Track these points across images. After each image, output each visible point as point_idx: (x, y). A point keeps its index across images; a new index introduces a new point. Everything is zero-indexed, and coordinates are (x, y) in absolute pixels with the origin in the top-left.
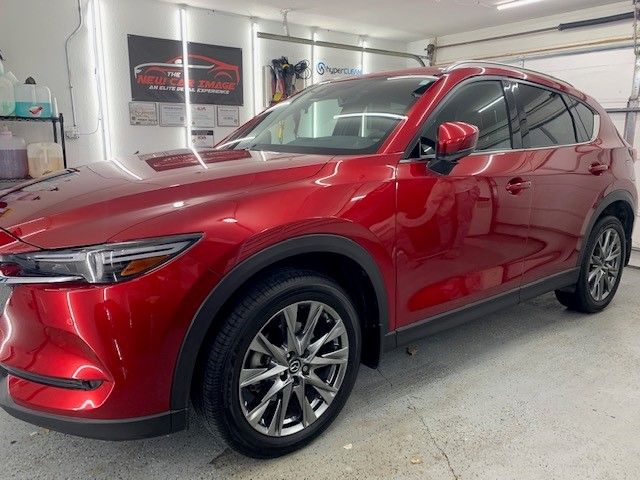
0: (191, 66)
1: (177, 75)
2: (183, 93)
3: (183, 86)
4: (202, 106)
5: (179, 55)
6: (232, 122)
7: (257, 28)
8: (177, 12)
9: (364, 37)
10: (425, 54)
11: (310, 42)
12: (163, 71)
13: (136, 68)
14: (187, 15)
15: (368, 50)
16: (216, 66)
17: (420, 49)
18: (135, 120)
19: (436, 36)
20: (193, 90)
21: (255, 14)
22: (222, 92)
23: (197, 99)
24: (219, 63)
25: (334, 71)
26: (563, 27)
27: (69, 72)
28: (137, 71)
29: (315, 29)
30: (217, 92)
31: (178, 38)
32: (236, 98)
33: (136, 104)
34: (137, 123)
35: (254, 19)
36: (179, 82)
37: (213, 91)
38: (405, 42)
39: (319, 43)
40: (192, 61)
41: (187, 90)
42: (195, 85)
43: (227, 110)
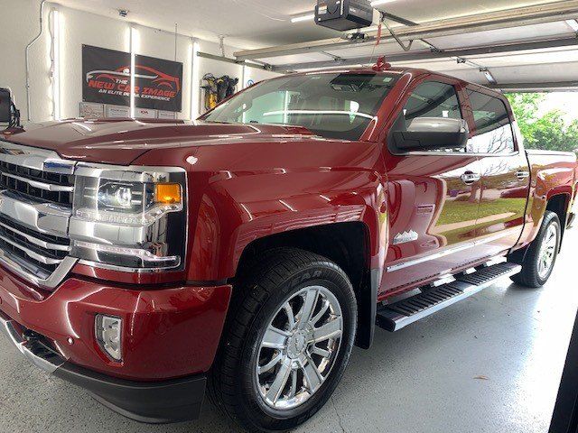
0: (137, 76)
1: (125, 82)
2: (129, 97)
3: (129, 92)
4: (145, 110)
5: (128, 65)
7: (198, 48)
8: (127, 29)
11: (242, 63)
13: (88, 74)
14: (136, 33)
16: (159, 77)
18: (84, 115)
20: (138, 95)
21: (194, 35)
22: (163, 99)
23: (142, 103)
24: (161, 74)
27: (27, 73)
28: (89, 76)
30: (159, 98)
31: (127, 51)
32: (176, 104)
33: (86, 104)
35: (194, 40)
36: (126, 88)
37: (155, 97)
39: (249, 65)
40: (139, 71)
41: (133, 96)
42: (140, 91)
43: (166, 115)
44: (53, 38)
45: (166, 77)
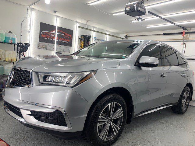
0: (58, 34)
1: (53, 36)
2: (55, 41)
3: (55, 39)
4: (60, 45)
5: (55, 30)
6: (68, 51)
7: (78, 25)
8: (55, 18)
9: (108, 31)
10: (125, 38)
11: (93, 31)
12: (49, 34)
14: (58, 19)
15: (109, 35)
17: (123, 36)
18: (39, 47)
19: (128, 33)
20: (57, 40)
21: (78, 21)
22: (66, 42)
23: (58, 43)
24: (66, 33)
25: (98, 40)
26: (164, 34)
27: (21, 31)
28: (42, 33)
29: (94, 27)
31: (55, 25)
32: (70, 44)
33: (40, 42)
34: (40, 48)
35: (78, 22)
36: (54, 38)
37: (63, 41)
38: (119, 34)
39: (95, 31)
40: (58, 32)
41: (56, 40)
42: (58, 39)
43: (67, 47)
44: (31, 20)
45: (67, 34)
